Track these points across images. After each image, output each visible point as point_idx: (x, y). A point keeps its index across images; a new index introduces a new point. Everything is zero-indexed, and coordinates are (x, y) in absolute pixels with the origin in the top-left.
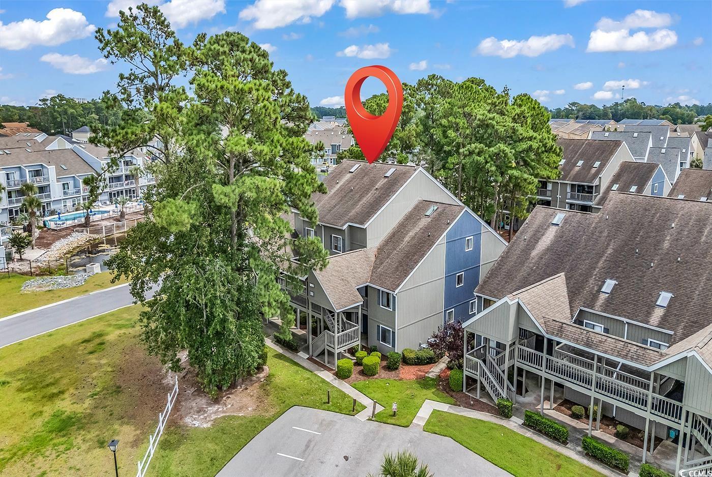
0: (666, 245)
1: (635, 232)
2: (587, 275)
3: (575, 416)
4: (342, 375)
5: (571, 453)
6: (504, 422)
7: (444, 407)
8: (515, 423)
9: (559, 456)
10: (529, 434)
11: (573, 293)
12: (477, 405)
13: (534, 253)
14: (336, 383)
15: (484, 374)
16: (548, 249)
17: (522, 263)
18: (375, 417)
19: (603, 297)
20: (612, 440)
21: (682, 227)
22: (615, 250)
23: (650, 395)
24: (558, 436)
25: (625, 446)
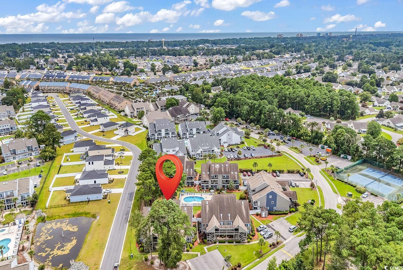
0: (225, 204)
1: (220, 203)
2: (218, 214)
3: (222, 238)
4: (188, 251)
5: (226, 244)
6: (216, 244)
7: (207, 247)
8: (217, 243)
9: (226, 245)
10: (220, 244)
11: (217, 219)
12: (212, 244)
13: (207, 212)
14: (189, 253)
15: (211, 238)
16: (209, 210)
17: (206, 215)
18: (201, 255)
19: (222, 217)
20: (229, 239)
21: (226, 200)
22: (219, 208)
23: (234, 231)
24: (224, 242)
25: (231, 239)
